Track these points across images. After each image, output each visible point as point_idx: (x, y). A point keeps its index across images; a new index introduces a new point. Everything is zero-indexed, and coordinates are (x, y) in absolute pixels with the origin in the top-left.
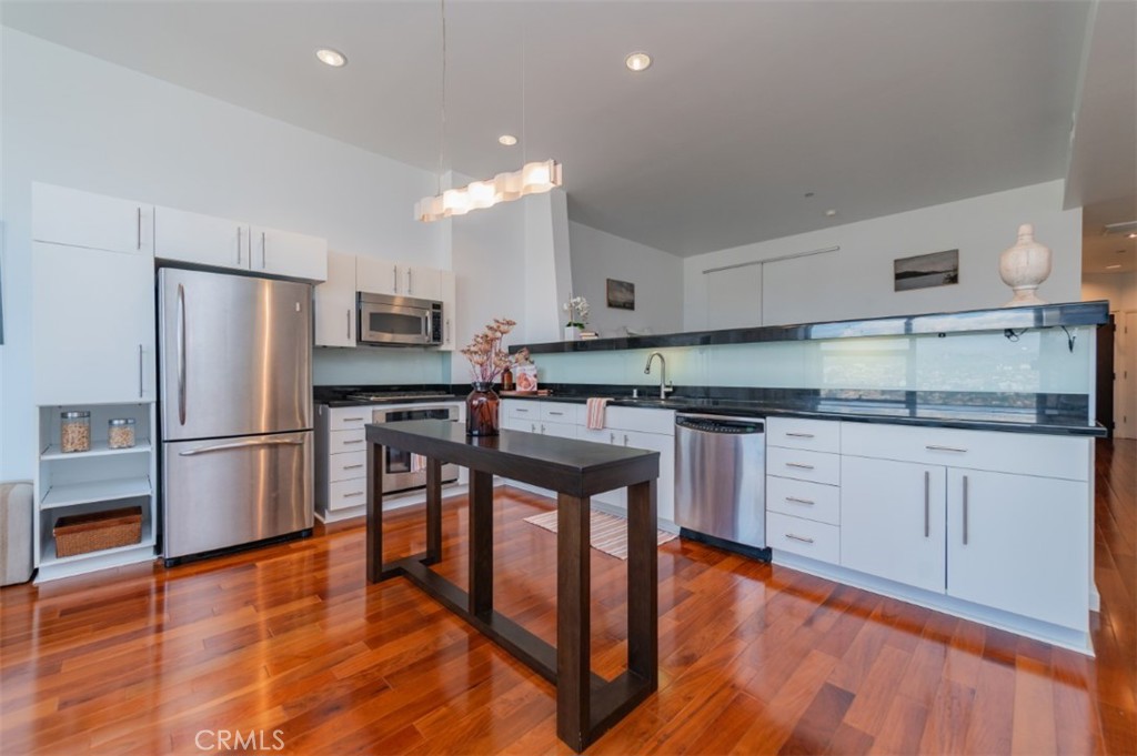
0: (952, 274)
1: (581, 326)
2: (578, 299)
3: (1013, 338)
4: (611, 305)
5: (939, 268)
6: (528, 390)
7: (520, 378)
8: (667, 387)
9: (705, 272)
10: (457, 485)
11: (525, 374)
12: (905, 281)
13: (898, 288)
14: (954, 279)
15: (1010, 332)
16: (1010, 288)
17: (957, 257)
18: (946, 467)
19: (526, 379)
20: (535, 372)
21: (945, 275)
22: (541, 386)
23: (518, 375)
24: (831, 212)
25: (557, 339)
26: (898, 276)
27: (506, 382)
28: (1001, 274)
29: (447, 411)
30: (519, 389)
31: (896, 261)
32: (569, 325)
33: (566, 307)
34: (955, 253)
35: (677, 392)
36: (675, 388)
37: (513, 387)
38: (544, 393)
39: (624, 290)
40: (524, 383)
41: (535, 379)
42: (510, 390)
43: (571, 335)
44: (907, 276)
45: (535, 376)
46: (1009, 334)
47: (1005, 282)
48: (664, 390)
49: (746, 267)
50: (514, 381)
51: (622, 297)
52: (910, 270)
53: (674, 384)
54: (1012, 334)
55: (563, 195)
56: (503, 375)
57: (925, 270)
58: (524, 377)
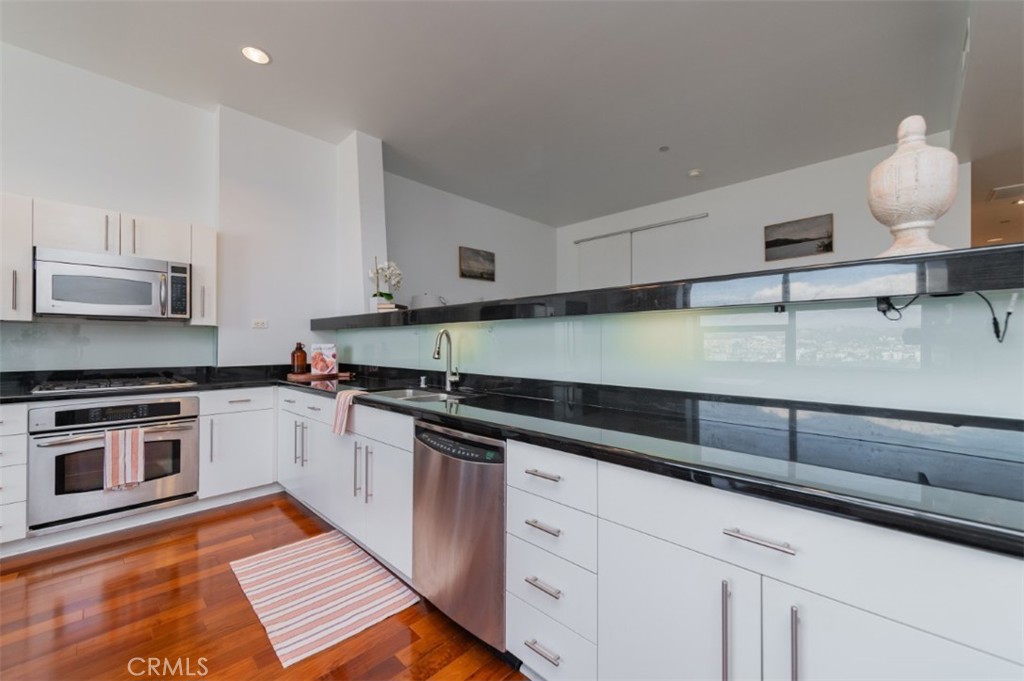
0: (826, 241)
1: (388, 297)
3: (892, 314)
4: (463, 275)
5: (812, 236)
6: (326, 373)
7: (314, 359)
8: (454, 374)
9: (577, 243)
10: (197, 500)
11: (321, 354)
12: (773, 250)
13: (768, 256)
14: (828, 247)
15: (886, 303)
16: (887, 229)
17: (831, 222)
18: (762, 575)
19: (323, 360)
20: (334, 351)
21: (818, 243)
22: (343, 367)
23: (313, 355)
24: (694, 173)
25: (361, 311)
26: (769, 245)
27: (296, 364)
28: (871, 206)
29: (178, 404)
30: (314, 371)
31: (766, 228)
32: (375, 295)
34: (830, 217)
35: (466, 382)
36: (463, 376)
37: (307, 369)
38: (345, 376)
39: (481, 259)
40: (321, 364)
41: (334, 360)
42: (302, 373)
43: (388, 307)
44: (777, 243)
45: (334, 356)
46: (884, 306)
47: (878, 218)
48: (450, 378)
49: (616, 237)
50: (308, 362)
51: (477, 266)
52: (781, 237)
53: (462, 370)
54: (891, 307)
55: (376, 144)
56: (293, 355)
57: (795, 238)
58: (320, 357)
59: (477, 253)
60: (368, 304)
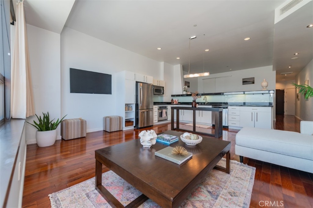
1: (186, 91)
2: (186, 86)
5: (251, 81)
6: (176, 103)
12: (244, 83)
13: (243, 84)
14: (253, 83)
22: (179, 103)
24: (231, 69)
26: (243, 82)
30: (174, 103)
31: (243, 79)
32: (184, 91)
33: (183, 87)
34: (254, 78)
36: (208, 103)
37: (173, 103)
43: (185, 93)
44: (245, 82)
46: (262, 94)
47: (262, 87)
48: (206, 103)
49: (212, 79)
55: (182, 66)
56: (171, 101)
57: (248, 81)
58: (175, 101)
59: (187, 82)
60: (183, 93)
